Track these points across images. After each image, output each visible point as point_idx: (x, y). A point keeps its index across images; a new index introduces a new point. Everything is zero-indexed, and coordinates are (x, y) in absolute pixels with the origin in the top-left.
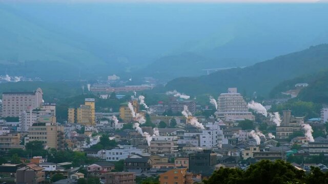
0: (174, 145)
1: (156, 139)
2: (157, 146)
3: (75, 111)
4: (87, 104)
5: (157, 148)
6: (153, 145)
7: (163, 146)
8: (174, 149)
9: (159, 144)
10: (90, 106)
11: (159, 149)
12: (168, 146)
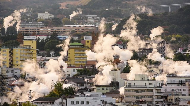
0: (158, 93)
1: (132, 85)
2: (134, 93)
3: (10, 52)
4: (25, 43)
5: (134, 96)
6: (129, 93)
7: (143, 93)
8: (158, 98)
9: (137, 91)
10: (30, 46)
11: (137, 97)
12: (150, 93)
